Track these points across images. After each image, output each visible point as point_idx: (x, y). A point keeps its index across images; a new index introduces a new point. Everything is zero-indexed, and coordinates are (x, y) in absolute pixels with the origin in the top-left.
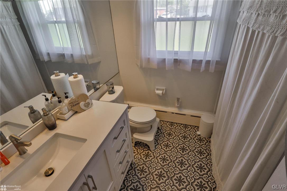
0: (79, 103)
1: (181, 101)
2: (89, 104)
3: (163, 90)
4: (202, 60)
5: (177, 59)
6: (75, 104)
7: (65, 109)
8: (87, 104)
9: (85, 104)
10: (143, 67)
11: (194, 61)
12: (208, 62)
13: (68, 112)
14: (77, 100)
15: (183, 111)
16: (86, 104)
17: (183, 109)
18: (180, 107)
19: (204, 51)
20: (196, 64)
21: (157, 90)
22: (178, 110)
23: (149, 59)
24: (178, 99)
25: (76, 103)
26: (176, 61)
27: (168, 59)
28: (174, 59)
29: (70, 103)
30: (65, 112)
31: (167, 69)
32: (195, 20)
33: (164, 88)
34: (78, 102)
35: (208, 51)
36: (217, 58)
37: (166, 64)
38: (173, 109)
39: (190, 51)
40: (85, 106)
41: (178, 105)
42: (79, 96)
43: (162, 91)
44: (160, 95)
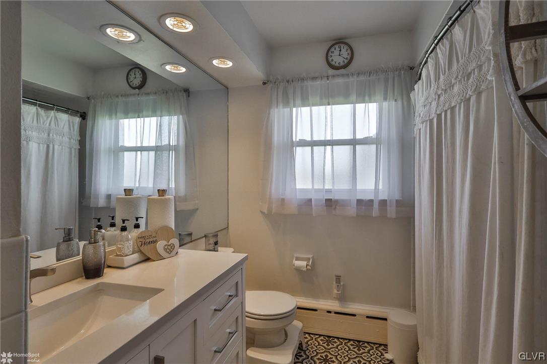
0: (155, 242)
1: (343, 284)
2: (173, 247)
3: (308, 259)
4: (373, 200)
5: (331, 199)
6: (148, 241)
7: (129, 246)
8: (169, 247)
9: (165, 246)
10: (273, 213)
11: (359, 202)
12: (383, 203)
13: (132, 254)
14: (154, 235)
15: (350, 306)
16: (168, 245)
17: (349, 303)
18: (342, 298)
19: (374, 188)
20: (364, 207)
21: (296, 260)
22: (338, 305)
23: (283, 200)
24: (338, 278)
25: (151, 240)
26: (329, 202)
27: (316, 200)
28: (327, 200)
29: (140, 236)
30: (127, 252)
31: (314, 215)
32: (353, 143)
33: (310, 256)
34: (154, 239)
35: (381, 187)
36: (397, 196)
37: (312, 205)
38: (330, 304)
39: (351, 188)
40: (165, 250)
41: (338, 291)
42: (159, 229)
43: (306, 262)
44: (301, 269)
